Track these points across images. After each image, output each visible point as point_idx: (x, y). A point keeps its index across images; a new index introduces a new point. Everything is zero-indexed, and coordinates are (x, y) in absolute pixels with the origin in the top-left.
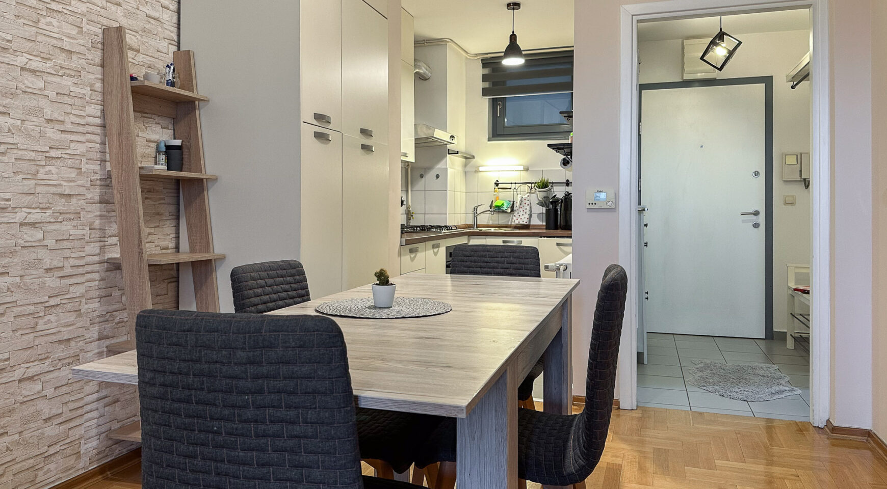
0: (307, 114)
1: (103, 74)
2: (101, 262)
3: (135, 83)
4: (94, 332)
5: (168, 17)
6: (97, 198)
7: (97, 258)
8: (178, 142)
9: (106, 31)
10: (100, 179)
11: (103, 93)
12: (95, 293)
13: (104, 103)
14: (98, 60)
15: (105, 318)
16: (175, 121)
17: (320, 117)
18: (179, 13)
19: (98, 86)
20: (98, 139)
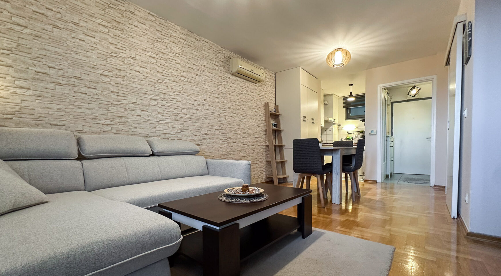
0: (302, 116)
1: (265, 111)
2: (265, 145)
3: (271, 113)
4: (264, 158)
5: (274, 99)
6: (264, 134)
7: (264, 145)
8: (276, 123)
9: (265, 103)
10: (265, 130)
11: (265, 115)
12: (264, 151)
13: (265, 117)
14: (264, 109)
15: (266, 155)
16: (275, 119)
17: (304, 117)
18: (275, 98)
19: (264, 113)
20: (264, 123)
